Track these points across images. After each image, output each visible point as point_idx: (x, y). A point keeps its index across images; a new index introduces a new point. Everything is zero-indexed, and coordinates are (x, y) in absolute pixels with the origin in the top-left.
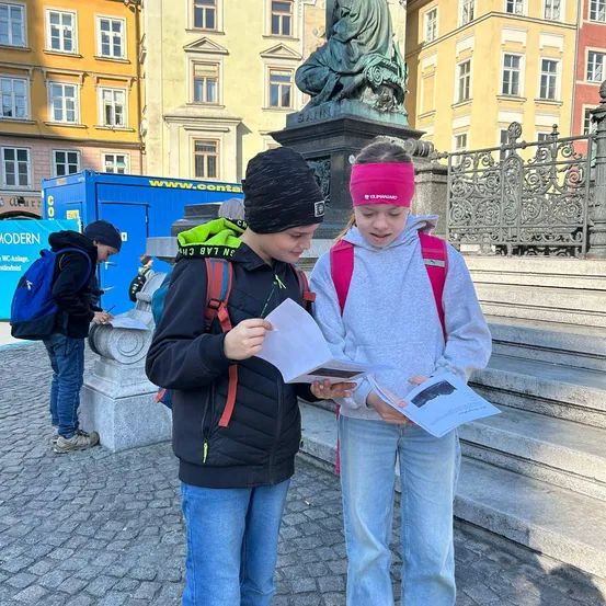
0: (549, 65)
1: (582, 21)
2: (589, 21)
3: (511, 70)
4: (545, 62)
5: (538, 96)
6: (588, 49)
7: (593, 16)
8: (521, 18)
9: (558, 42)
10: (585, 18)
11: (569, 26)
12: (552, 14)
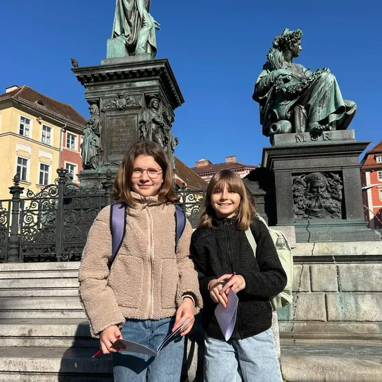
0: (44, 167)
1: (62, 147)
2: (66, 148)
3: (22, 166)
4: (42, 165)
5: (38, 183)
6: (66, 162)
7: (68, 146)
8: (28, 139)
9: (49, 155)
10: (64, 146)
11: (55, 149)
12: (45, 140)
